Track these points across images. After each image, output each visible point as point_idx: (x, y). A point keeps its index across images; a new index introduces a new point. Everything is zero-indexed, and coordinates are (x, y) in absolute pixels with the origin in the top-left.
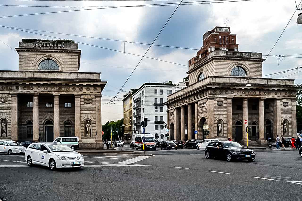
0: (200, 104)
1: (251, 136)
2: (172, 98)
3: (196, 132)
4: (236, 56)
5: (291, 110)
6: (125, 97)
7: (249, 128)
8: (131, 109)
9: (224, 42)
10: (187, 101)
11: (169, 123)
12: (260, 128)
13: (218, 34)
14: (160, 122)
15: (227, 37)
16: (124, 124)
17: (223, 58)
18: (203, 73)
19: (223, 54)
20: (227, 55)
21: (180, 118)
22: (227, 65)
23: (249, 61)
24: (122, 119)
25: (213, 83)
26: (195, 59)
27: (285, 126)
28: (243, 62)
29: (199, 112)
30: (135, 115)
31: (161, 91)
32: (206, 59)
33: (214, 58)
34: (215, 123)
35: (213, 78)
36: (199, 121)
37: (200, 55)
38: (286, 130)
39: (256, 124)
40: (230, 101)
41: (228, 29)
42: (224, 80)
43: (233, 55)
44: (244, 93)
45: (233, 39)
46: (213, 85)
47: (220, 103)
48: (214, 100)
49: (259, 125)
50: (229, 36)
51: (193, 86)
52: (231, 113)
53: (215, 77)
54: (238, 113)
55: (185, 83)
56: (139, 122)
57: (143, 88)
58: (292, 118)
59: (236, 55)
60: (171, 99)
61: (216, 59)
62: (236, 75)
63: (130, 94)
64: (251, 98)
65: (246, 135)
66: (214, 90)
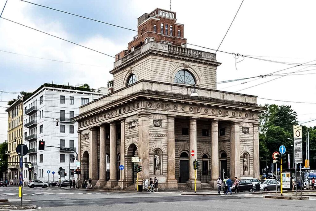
0: (128, 123)
1: (201, 174)
2: (87, 110)
3: (122, 167)
4: (181, 54)
5: (253, 139)
6: (11, 105)
7: (197, 163)
8: (21, 126)
9: (168, 33)
10: (109, 117)
11: (82, 151)
12: (213, 164)
13: (159, 19)
14: (68, 149)
15: (171, 26)
16: (8, 150)
17: (163, 54)
18: (134, 75)
19: (164, 48)
20: (169, 51)
21: (99, 144)
22: (169, 66)
23: (199, 63)
24: (4, 142)
25: (148, 91)
26: (125, 52)
27: (245, 161)
28: (191, 63)
29: (127, 135)
30: (28, 135)
31: (72, 98)
32: (139, 53)
33: (150, 53)
34: (150, 154)
35: (148, 83)
36: (127, 149)
37: (132, 47)
38: (247, 166)
39: (208, 157)
40: (172, 121)
41: (173, 14)
42: (163, 88)
43: (177, 52)
44: (191, 109)
45: (179, 31)
46: (148, 93)
47: (158, 124)
48: (149, 117)
49: (211, 159)
50: (174, 26)
51: (118, 93)
52: (174, 139)
53: (151, 82)
54: (184, 139)
55: (109, 90)
56: (33, 149)
57: (42, 91)
58: (254, 151)
59: (181, 52)
60: (85, 112)
61: (154, 54)
62: (181, 82)
63: (19, 99)
64: (201, 118)
65: (194, 174)
66: (149, 103)
